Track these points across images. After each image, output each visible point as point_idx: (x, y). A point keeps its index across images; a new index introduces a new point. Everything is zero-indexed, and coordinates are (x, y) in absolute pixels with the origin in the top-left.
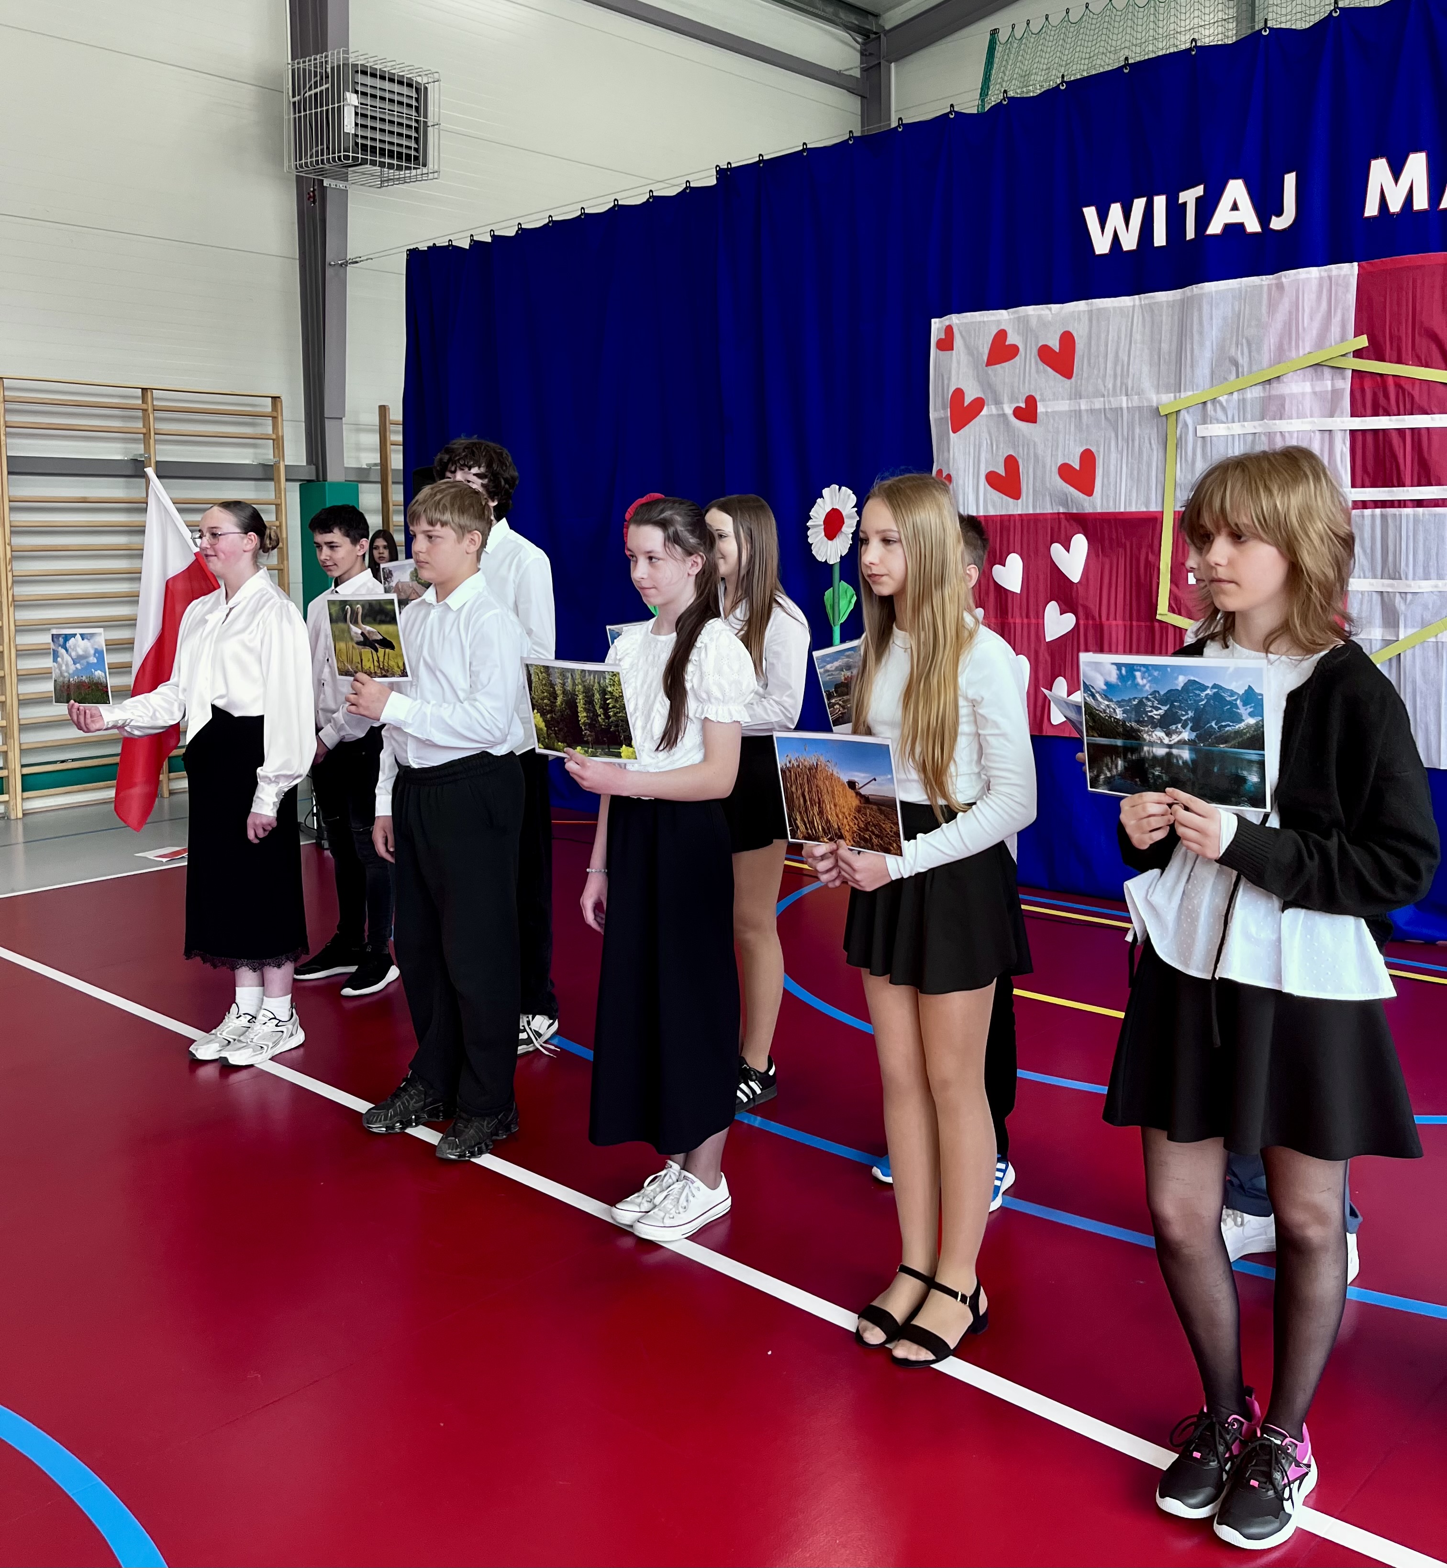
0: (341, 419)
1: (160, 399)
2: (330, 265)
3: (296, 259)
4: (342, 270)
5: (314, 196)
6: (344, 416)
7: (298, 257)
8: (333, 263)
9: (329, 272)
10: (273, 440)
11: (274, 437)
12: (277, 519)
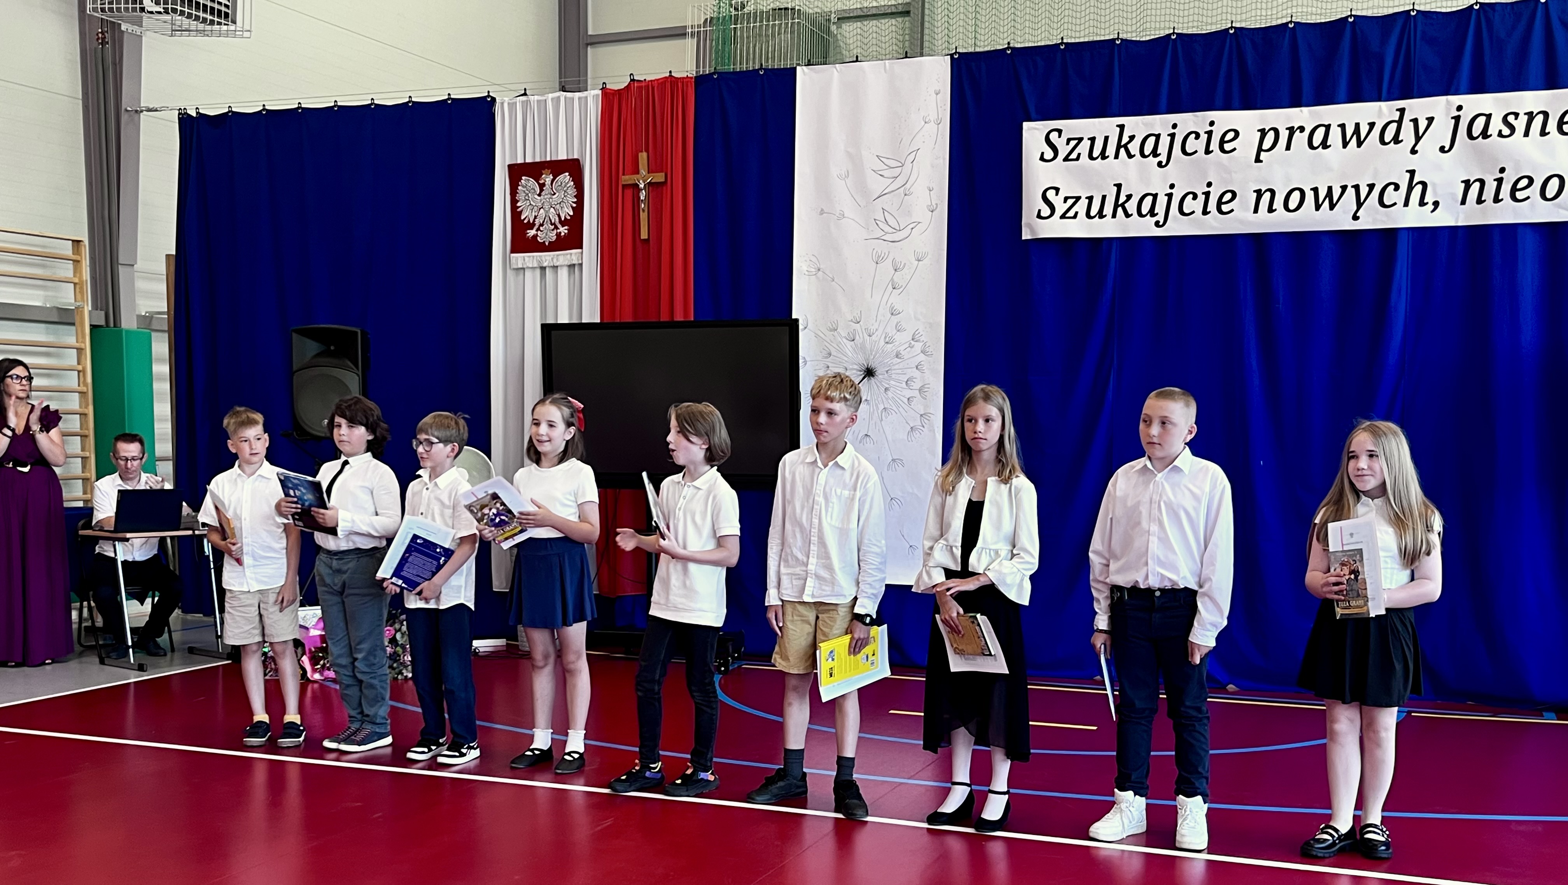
0: (133, 265)
2: (126, 110)
3: (79, 99)
4: (136, 116)
5: (103, 39)
6: (136, 263)
7: (81, 97)
8: (129, 109)
9: (124, 118)
10: (75, 284)
11: (76, 280)
12: (79, 363)
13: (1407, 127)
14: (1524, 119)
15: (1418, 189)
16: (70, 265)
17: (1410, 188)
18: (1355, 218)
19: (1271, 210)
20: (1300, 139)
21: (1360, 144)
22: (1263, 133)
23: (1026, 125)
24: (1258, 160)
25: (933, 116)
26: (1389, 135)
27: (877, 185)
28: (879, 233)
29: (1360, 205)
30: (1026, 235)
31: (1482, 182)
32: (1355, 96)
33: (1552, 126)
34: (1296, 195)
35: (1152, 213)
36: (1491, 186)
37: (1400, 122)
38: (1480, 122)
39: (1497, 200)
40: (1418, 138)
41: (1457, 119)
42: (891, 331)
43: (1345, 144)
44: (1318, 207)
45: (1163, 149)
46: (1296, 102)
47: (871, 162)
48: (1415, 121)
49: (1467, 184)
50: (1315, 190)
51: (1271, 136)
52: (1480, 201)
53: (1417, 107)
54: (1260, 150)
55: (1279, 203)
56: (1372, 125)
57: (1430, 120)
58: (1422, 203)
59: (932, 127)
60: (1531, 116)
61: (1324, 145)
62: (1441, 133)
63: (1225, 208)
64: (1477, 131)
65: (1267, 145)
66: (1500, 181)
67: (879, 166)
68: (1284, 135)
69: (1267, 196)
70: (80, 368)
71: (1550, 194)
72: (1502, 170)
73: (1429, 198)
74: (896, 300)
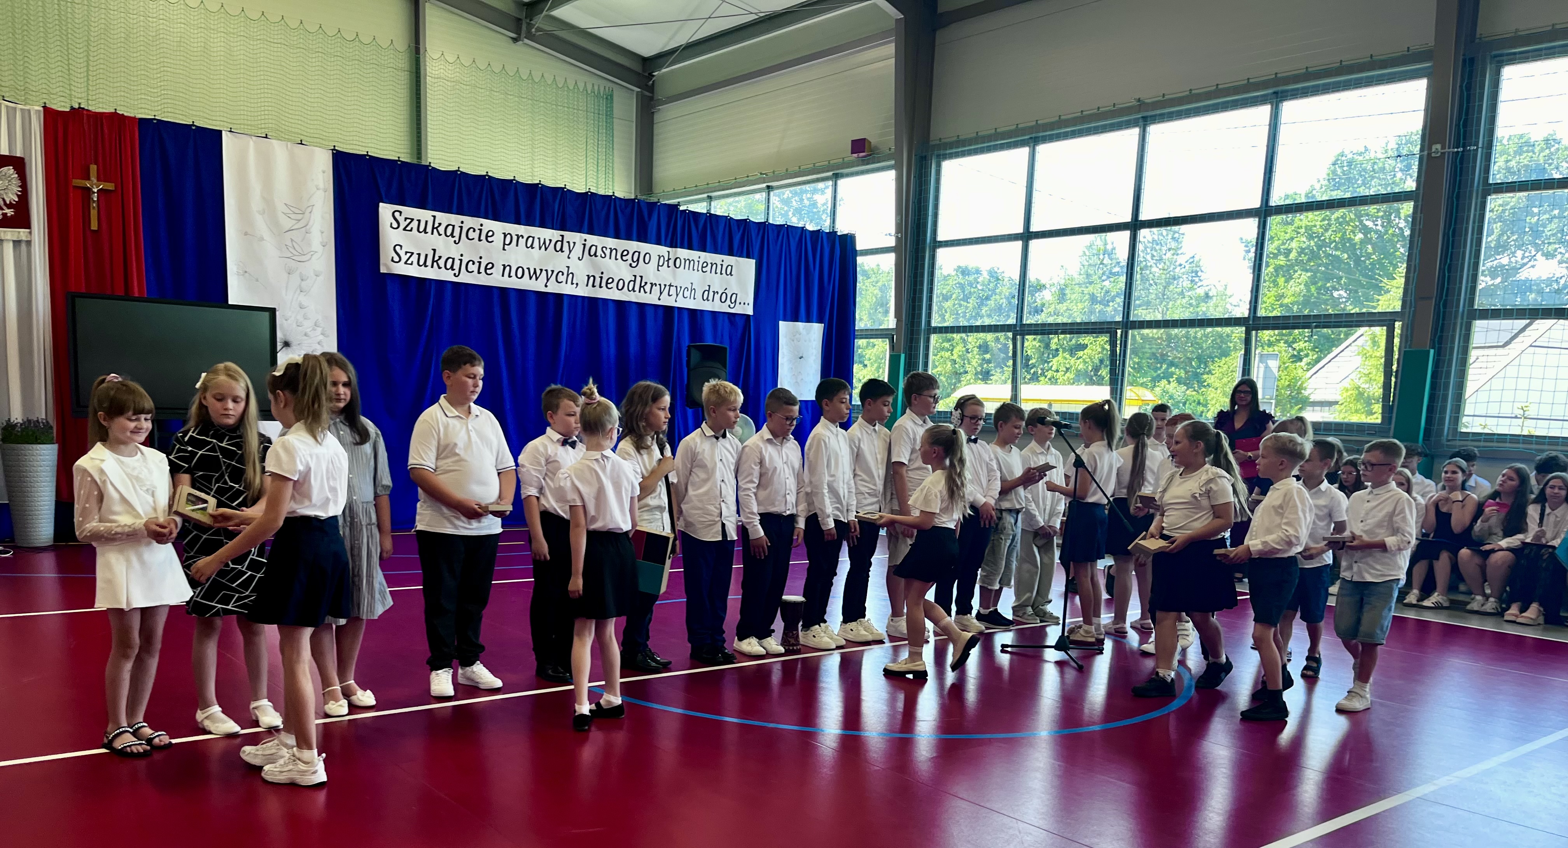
13: (566, 245)
14: (609, 251)
15: (571, 276)
17: (568, 275)
18: (546, 286)
19: (510, 276)
20: (522, 241)
21: (546, 249)
22: (505, 236)
23: (381, 204)
24: (504, 249)
25: (321, 186)
26: (558, 247)
27: (287, 223)
28: (290, 255)
29: (548, 280)
30: (383, 270)
31: (594, 277)
32: (543, 225)
33: (619, 256)
34: (520, 270)
35: (452, 268)
36: (598, 280)
37: (562, 241)
38: (594, 248)
39: (601, 287)
40: (570, 252)
41: (584, 245)
42: (300, 318)
43: (540, 248)
44: (531, 278)
45: (457, 233)
46: (518, 222)
47: (281, 208)
48: (568, 242)
49: (589, 277)
50: (528, 269)
51: (508, 237)
52: (593, 286)
53: (570, 236)
54: (504, 244)
55: (513, 273)
56: (550, 240)
57: (574, 243)
58: (572, 284)
59: (320, 194)
60: (611, 250)
61: (532, 247)
62: (578, 250)
63: (488, 271)
64: (592, 253)
65: (508, 241)
66: (601, 278)
67: (288, 211)
68: (515, 238)
69: (508, 268)
71: (620, 287)
72: (602, 273)
73: (574, 282)
74: (302, 298)
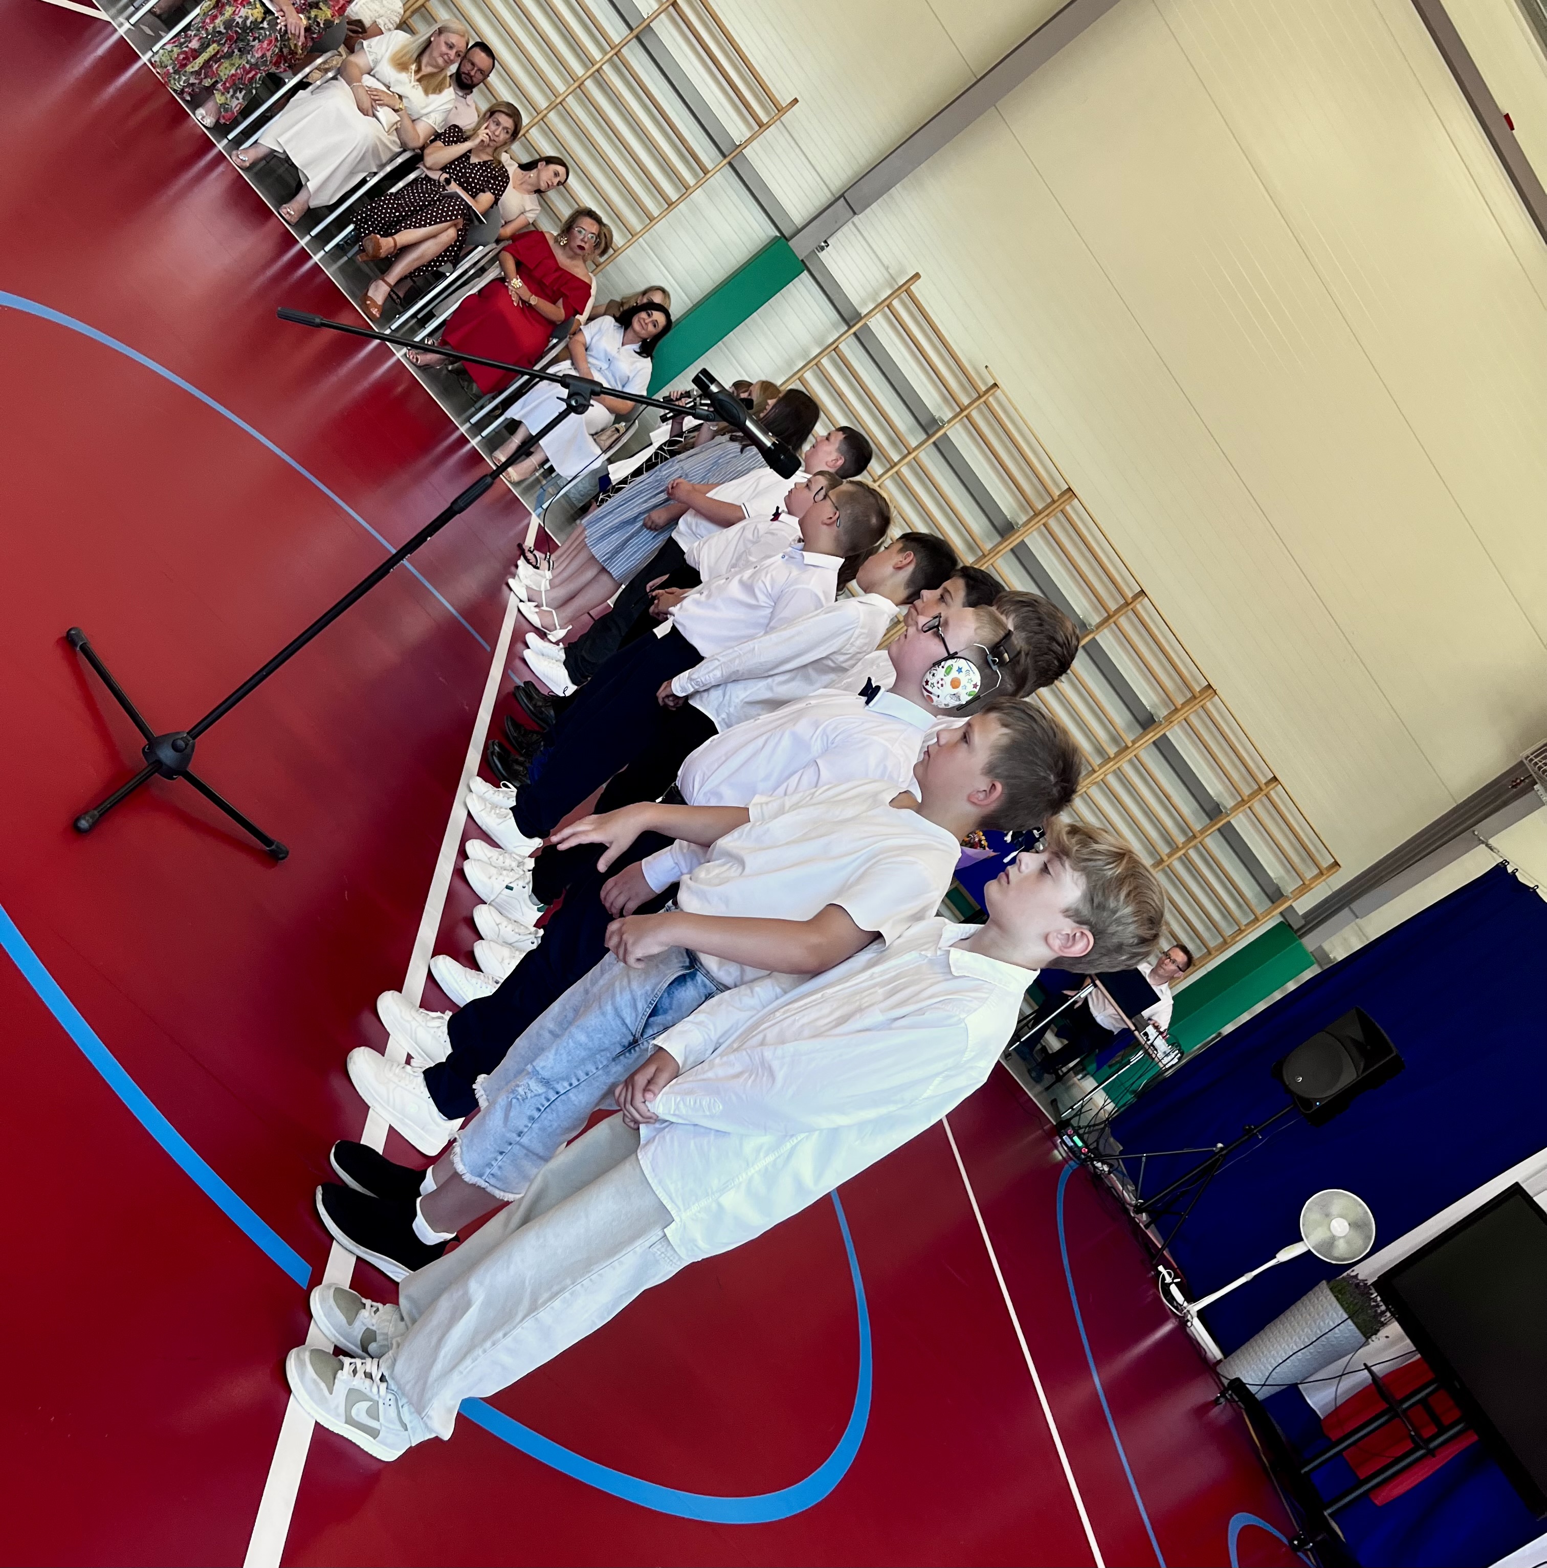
0: (1357, 917)
1: (1276, 793)
2: (1473, 832)
4: (1477, 842)
5: (1519, 784)
7: (1458, 803)
8: (1476, 833)
9: (1466, 835)
10: (1304, 884)
11: (1307, 883)
12: (1246, 925)
16: (1316, 871)
70: (1243, 928)
